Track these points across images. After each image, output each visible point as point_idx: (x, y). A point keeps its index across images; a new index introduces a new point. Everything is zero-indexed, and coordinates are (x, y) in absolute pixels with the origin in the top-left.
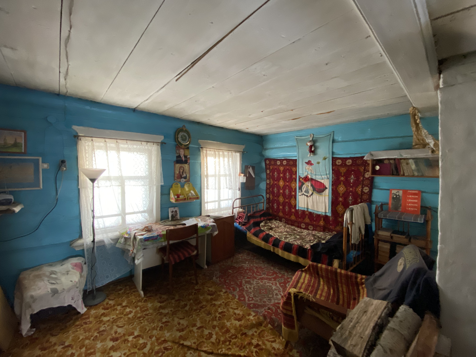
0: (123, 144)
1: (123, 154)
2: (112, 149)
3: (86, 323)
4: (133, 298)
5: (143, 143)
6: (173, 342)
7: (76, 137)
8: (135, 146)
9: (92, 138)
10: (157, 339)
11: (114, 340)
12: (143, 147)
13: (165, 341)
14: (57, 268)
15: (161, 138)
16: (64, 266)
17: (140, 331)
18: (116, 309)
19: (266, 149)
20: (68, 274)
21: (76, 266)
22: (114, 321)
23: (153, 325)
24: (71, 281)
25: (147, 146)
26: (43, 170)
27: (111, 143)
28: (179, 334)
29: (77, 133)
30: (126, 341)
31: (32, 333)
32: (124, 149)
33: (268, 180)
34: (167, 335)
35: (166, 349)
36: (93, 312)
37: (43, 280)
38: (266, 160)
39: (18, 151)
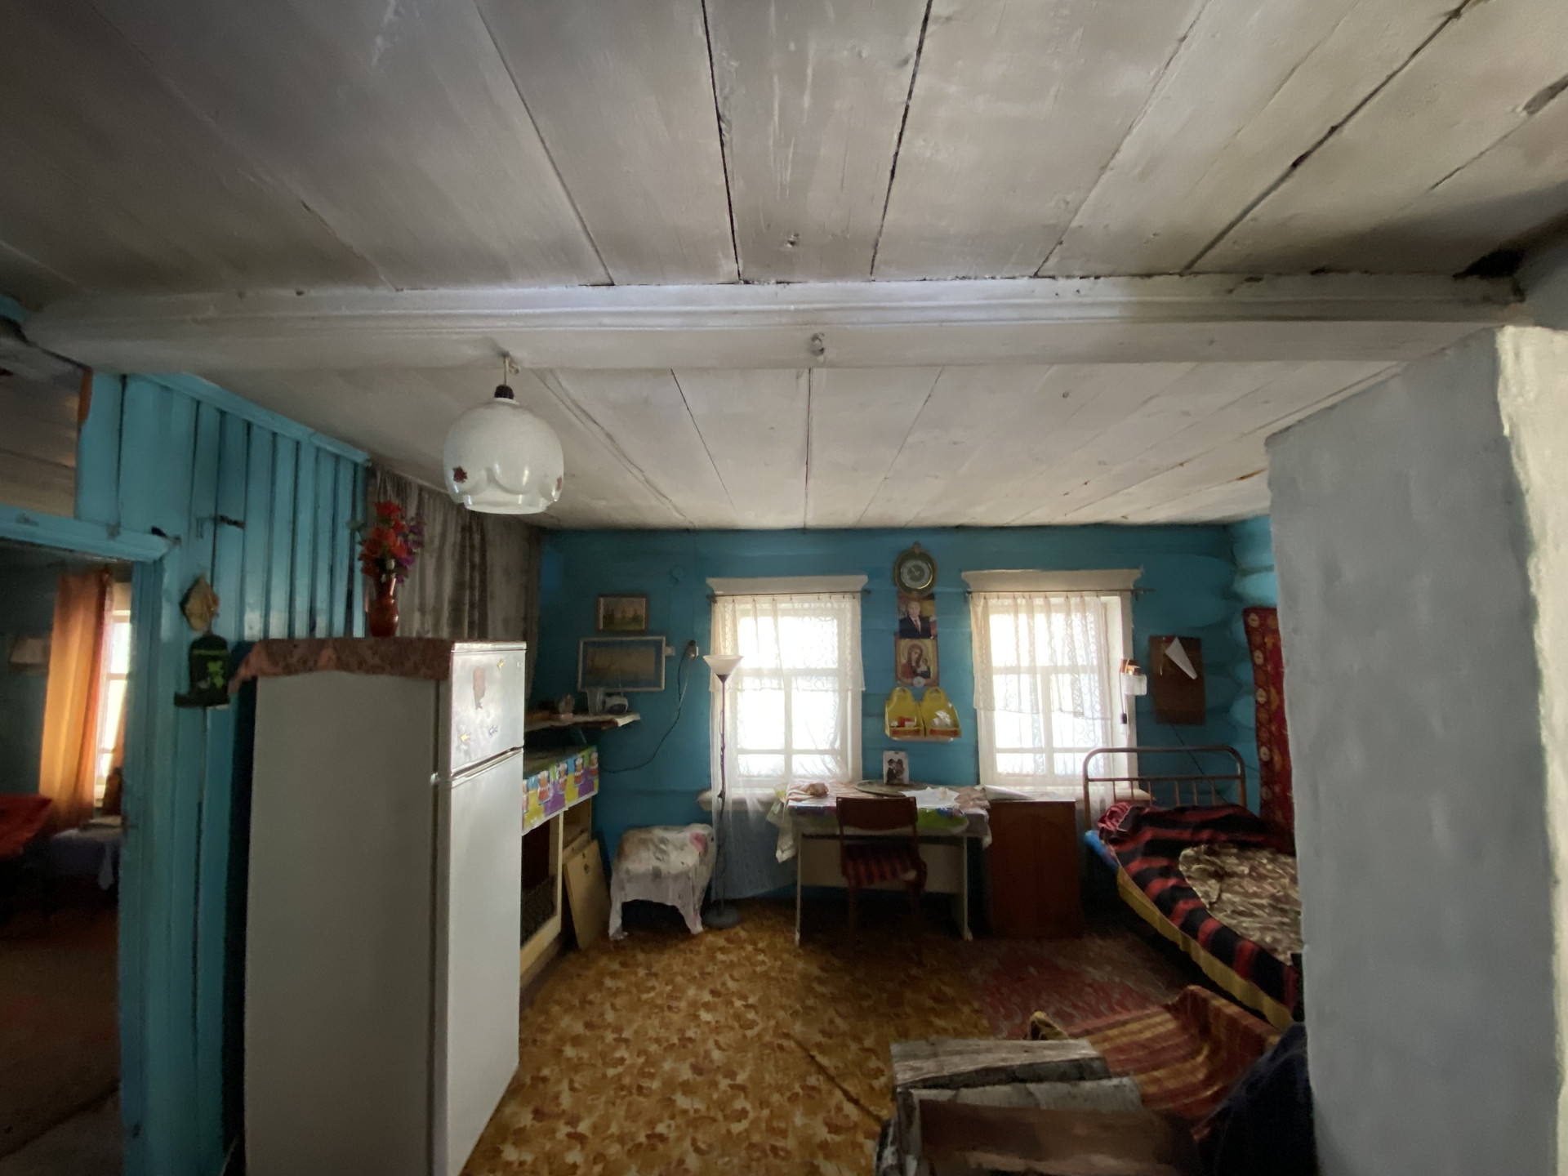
0: (784, 603)
1: (785, 621)
2: (764, 613)
3: (691, 951)
4: (780, 942)
5: (822, 596)
6: (800, 1044)
7: (712, 599)
8: (806, 605)
9: (734, 597)
10: (777, 1025)
11: (714, 993)
12: (823, 605)
13: (787, 1036)
14: (672, 835)
15: (861, 581)
16: (681, 835)
17: (760, 1000)
18: (744, 948)
19: (1247, 573)
20: (682, 850)
21: (698, 838)
22: (731, 966)
23: (785, 1001)
24: (683, 863)
25: (831, 603)
26: (666, 657)
27: (764, 602)
28: (819, 1038)
29: (713, 591)
30: (730, 1003)
31: (622, 937)
32: (786, 613)
33: (1261, 692)
34: (798, 1028)
35: (781, 1047)
36: (710, 938)
37: (649, 850)
38: (1247, 612)
39: (637, 627)
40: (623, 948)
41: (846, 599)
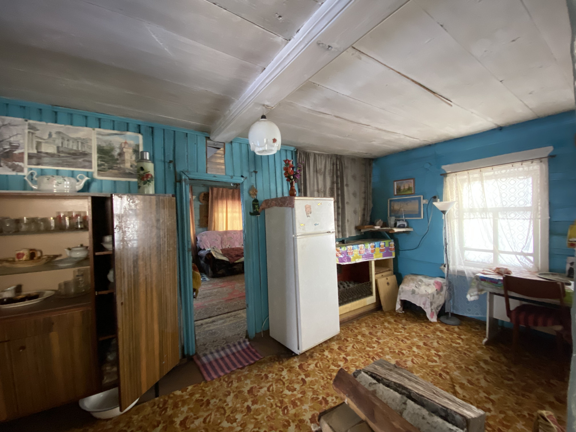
0: (488, 172)
1: (489, 183)
2: (475, 179)
3: (426, 327)
4: (475, 339)
5: (515, 164)
6: (451, 378)
7: (445, 175)
8: (503, 171)
9: (456, 173)
10: (445, 368)
11: (425, 344)
12: (516, 169)
13: (448, 373)
14: (426, 280)
15: (550, 149)
16: (430, 280)
17: (445, 356)
18: (452, 335)
20: (428, 286)
21: (437, 283)
22: (442, 338)
23: (458, 361)
24: (426, 291)
25: (523, 167)
26: (423, 204)
27: (475, 174)
28: (465, 382)
29: (445, 171)
30: (429, 350)
31: (401, 313)
32: (488, 178)
34: (456, 373)
35: (440, 375)
36: (438, 325)
37: (414, 283)
39: (410, 193)
40: (399, 316)
41: (534, 164)
